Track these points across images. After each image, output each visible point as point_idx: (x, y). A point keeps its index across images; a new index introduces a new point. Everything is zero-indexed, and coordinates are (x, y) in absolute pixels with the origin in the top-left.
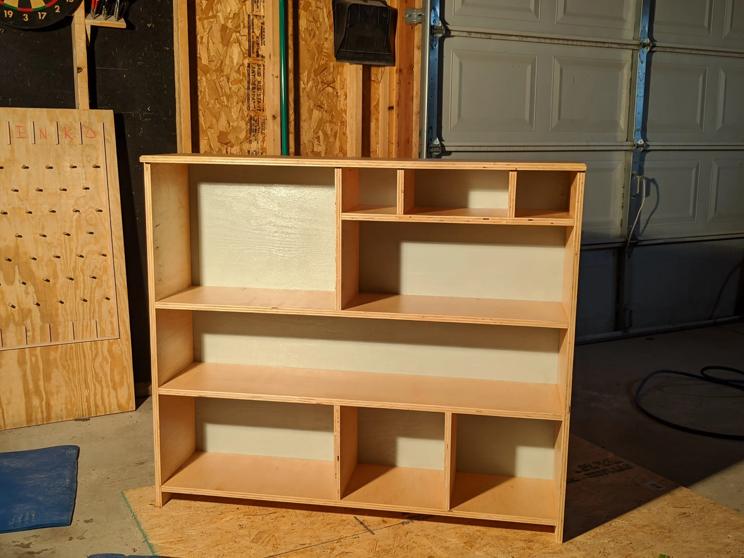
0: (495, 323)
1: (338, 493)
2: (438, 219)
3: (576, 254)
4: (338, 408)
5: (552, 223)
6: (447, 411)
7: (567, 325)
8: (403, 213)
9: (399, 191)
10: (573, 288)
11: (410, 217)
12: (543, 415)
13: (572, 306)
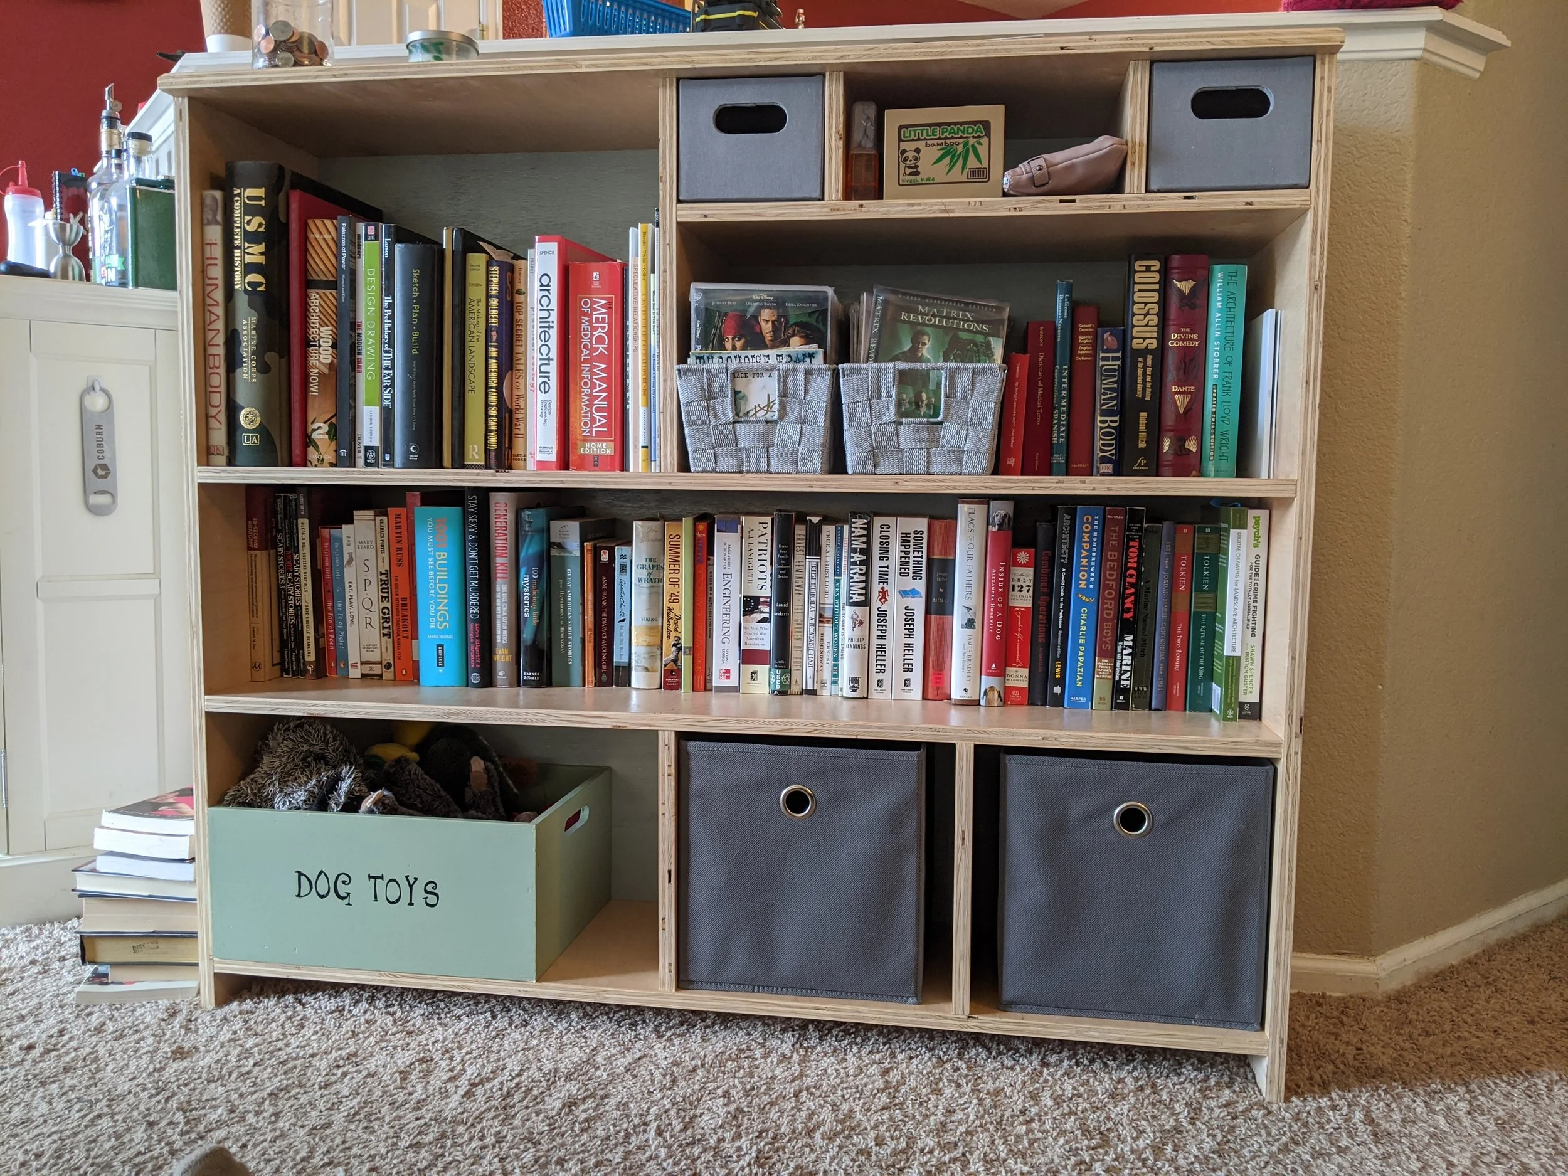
0: (1094, 489)
1: (670, 971)
2: (936, 208)
3: (1316, 288)
4: (669, 739)
5: (1247, 203)
6: (962, 739)
7: (1293, 488)
8: (840, 195)
9: (830, 135)
10: (1307, 382)
11: (861, 206)
12: (1228, 743)
13: (1305, 435)
